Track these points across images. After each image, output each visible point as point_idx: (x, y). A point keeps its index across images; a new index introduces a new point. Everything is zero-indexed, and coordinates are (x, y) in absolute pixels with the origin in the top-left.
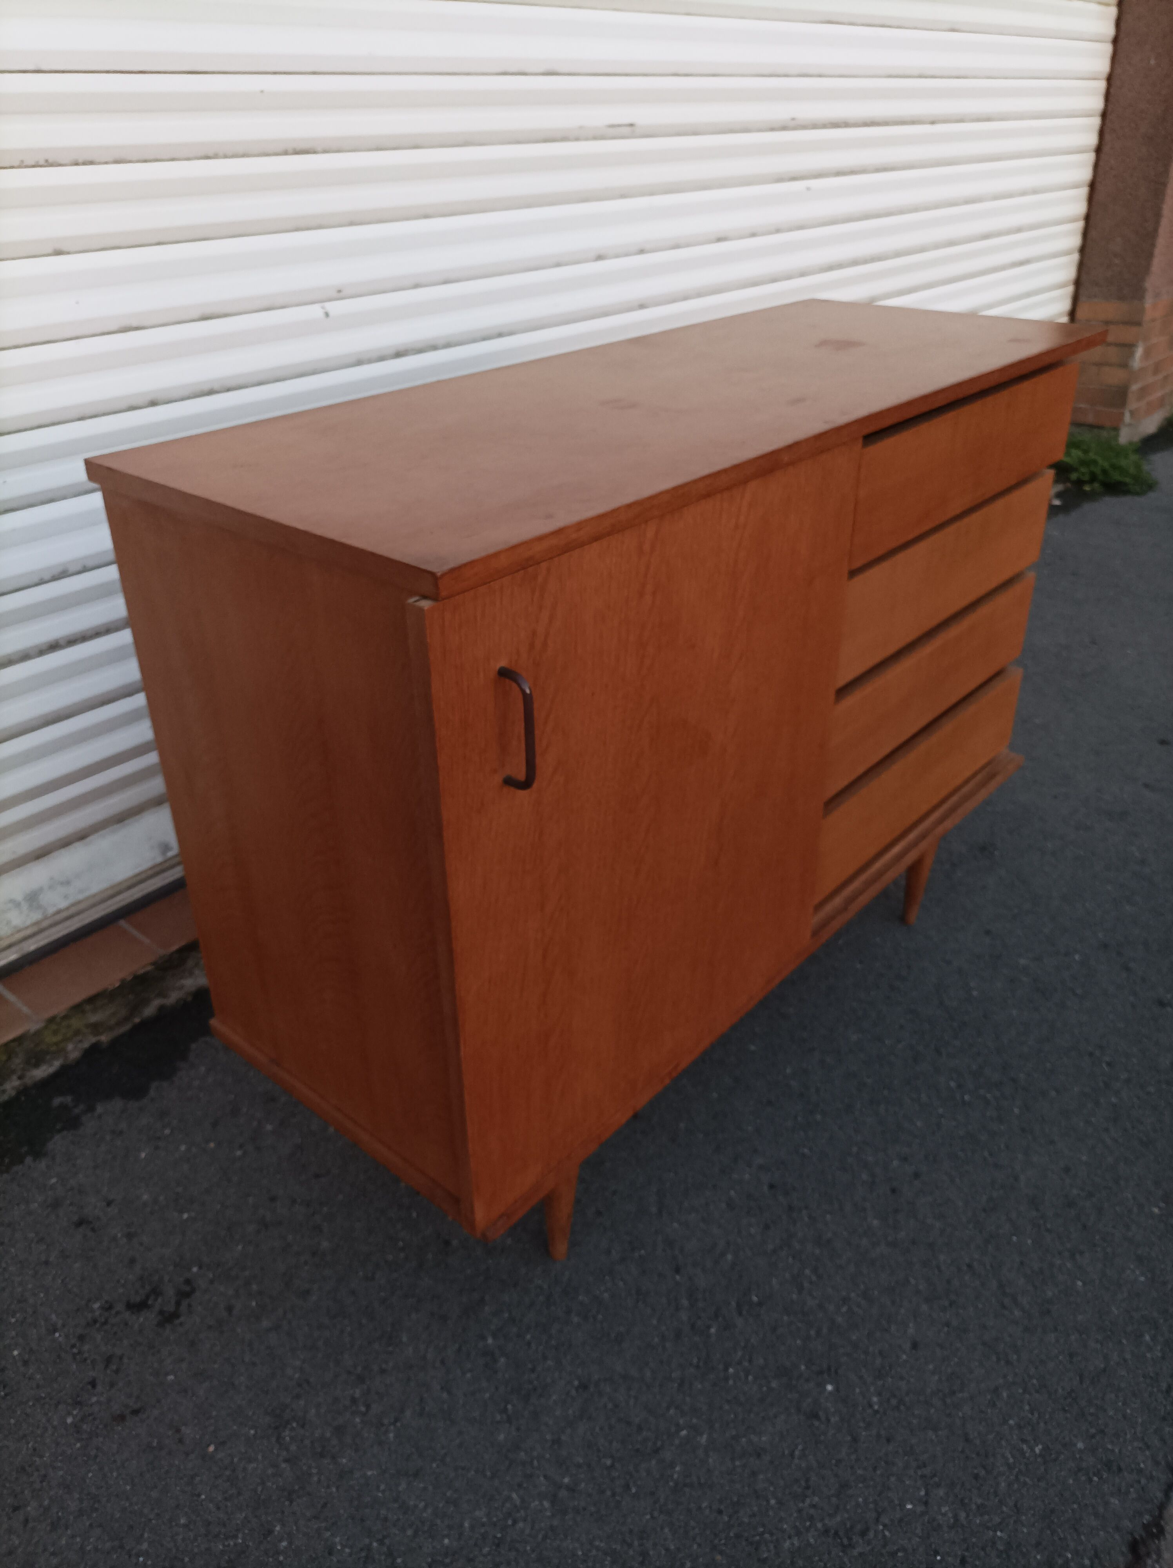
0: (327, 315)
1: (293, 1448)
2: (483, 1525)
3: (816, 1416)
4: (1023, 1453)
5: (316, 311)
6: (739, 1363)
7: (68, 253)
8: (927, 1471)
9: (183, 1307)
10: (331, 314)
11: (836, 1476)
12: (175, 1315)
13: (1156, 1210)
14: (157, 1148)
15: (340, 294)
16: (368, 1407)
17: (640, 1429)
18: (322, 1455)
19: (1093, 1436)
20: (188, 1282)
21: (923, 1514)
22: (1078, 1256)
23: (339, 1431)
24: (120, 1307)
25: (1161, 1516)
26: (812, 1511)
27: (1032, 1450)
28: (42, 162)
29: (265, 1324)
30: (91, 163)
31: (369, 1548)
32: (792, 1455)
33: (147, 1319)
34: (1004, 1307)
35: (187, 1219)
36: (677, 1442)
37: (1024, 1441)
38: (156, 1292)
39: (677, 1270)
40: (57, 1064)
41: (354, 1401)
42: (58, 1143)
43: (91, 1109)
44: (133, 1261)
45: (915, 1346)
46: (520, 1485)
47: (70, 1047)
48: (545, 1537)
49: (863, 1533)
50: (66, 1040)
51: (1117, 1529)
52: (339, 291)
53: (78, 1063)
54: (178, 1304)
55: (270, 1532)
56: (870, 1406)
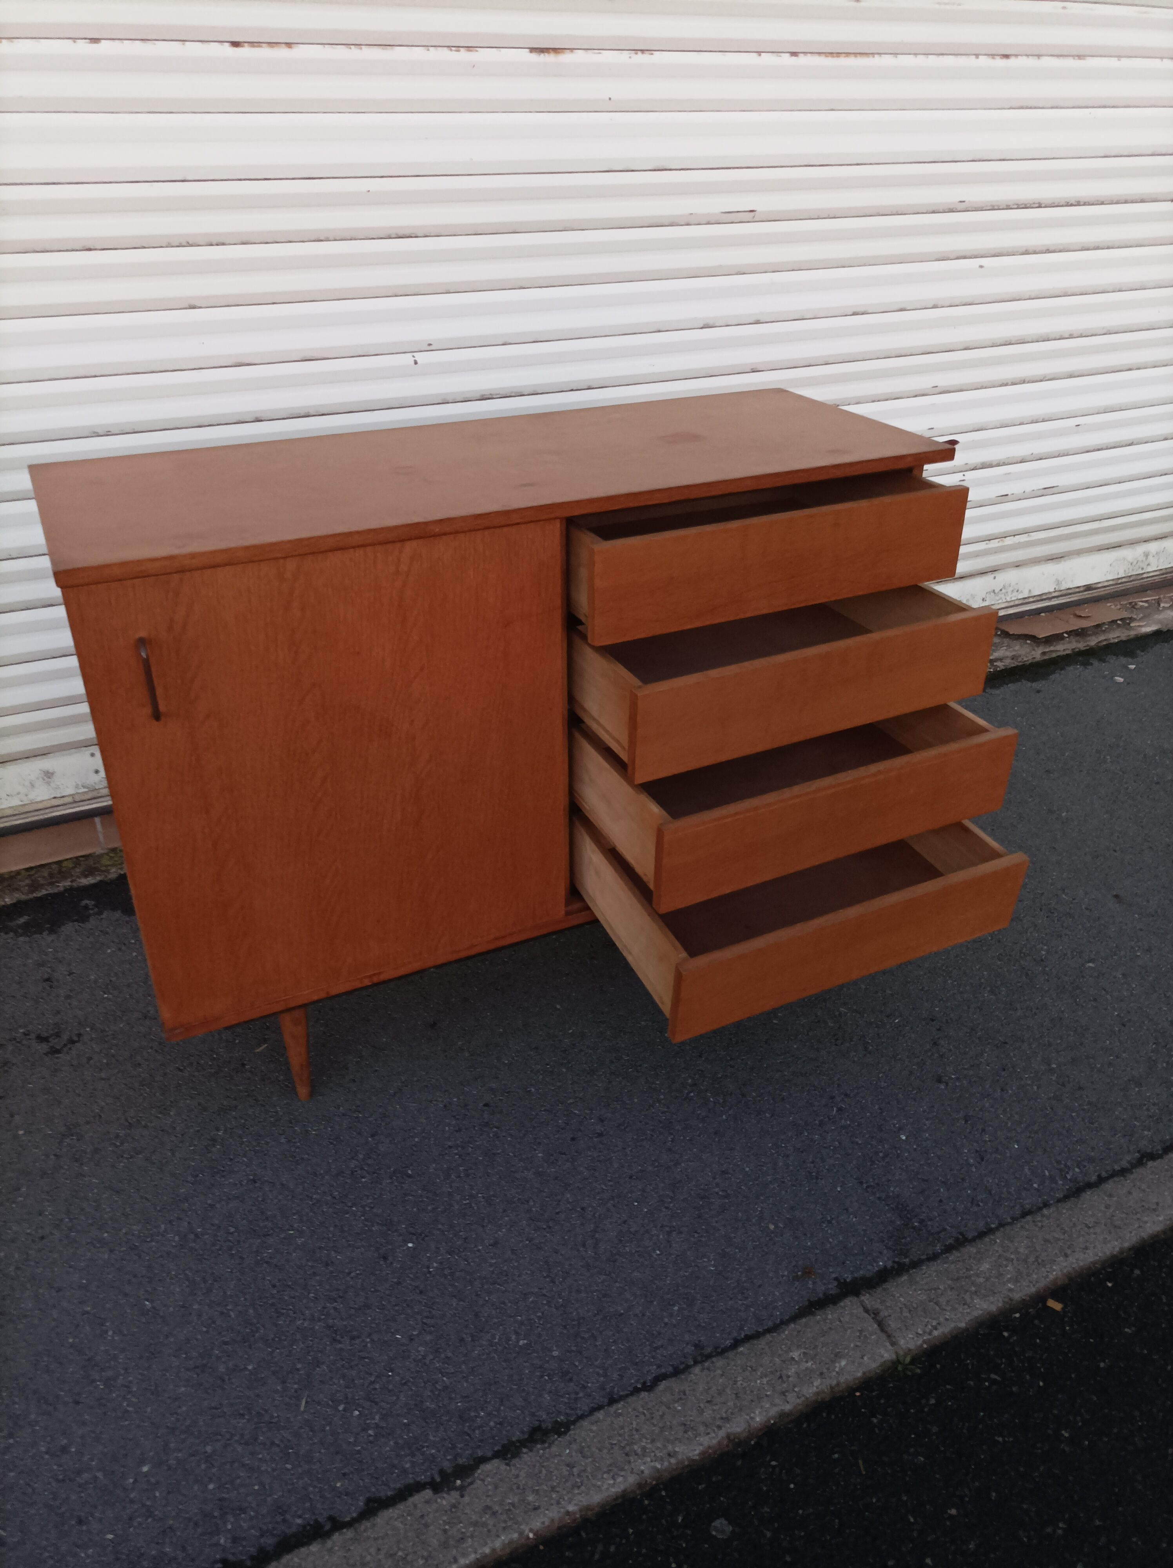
0: (416, 363)
1: (64, 1150)
2: (133, 1235)
3: (385, 1258)
4: (508, 1340)
5: (408, 359)
6: (363, 1207)
7: (200, 308)
8: (428, 1321)
9: (65, 1049)
10: (419, 362)
11: (367, 1298)
12: (58, 1051)
13: (772, 1227)
14: (120, 949)
15: (430, 347)
16: (122, 1144)
17: (267, 1219)
18: (77, 1160)
19: (570, 1352)
20: (79, 1035)
21: (403, 1345)
22: (674, 1234)
23: (96, 1151)
24: (33, 1036)
25: (574, 1422)
26: (332, 1311)
27: (518, 1341)
28: (184, 244)
29: (103, 1075)
30: (223, 244)
31: (61, 1220)
32: (349, 1273)
33: (44, 1047)
34: (584, 1246)
35: (106, 998)
36: (282, 1236)
37: (517, 1333)
38: (58, 1035)
39: (372, 1136)
40: (98, 878)
41: (117, 1136)
42: (68, 928)
43: (100, 913)
44: (58, 1012)
45: (495, 1244)
46: (170, 1222)
47: (113, 870)
48: (161, 1256)
49: (353, 1338)
50: (112, 865)
51: (533, 1415)
52: (430, 345)
53: (112, 882)
54: (65, 1045)
55: (19, 1189)
56: (428, 1267)
